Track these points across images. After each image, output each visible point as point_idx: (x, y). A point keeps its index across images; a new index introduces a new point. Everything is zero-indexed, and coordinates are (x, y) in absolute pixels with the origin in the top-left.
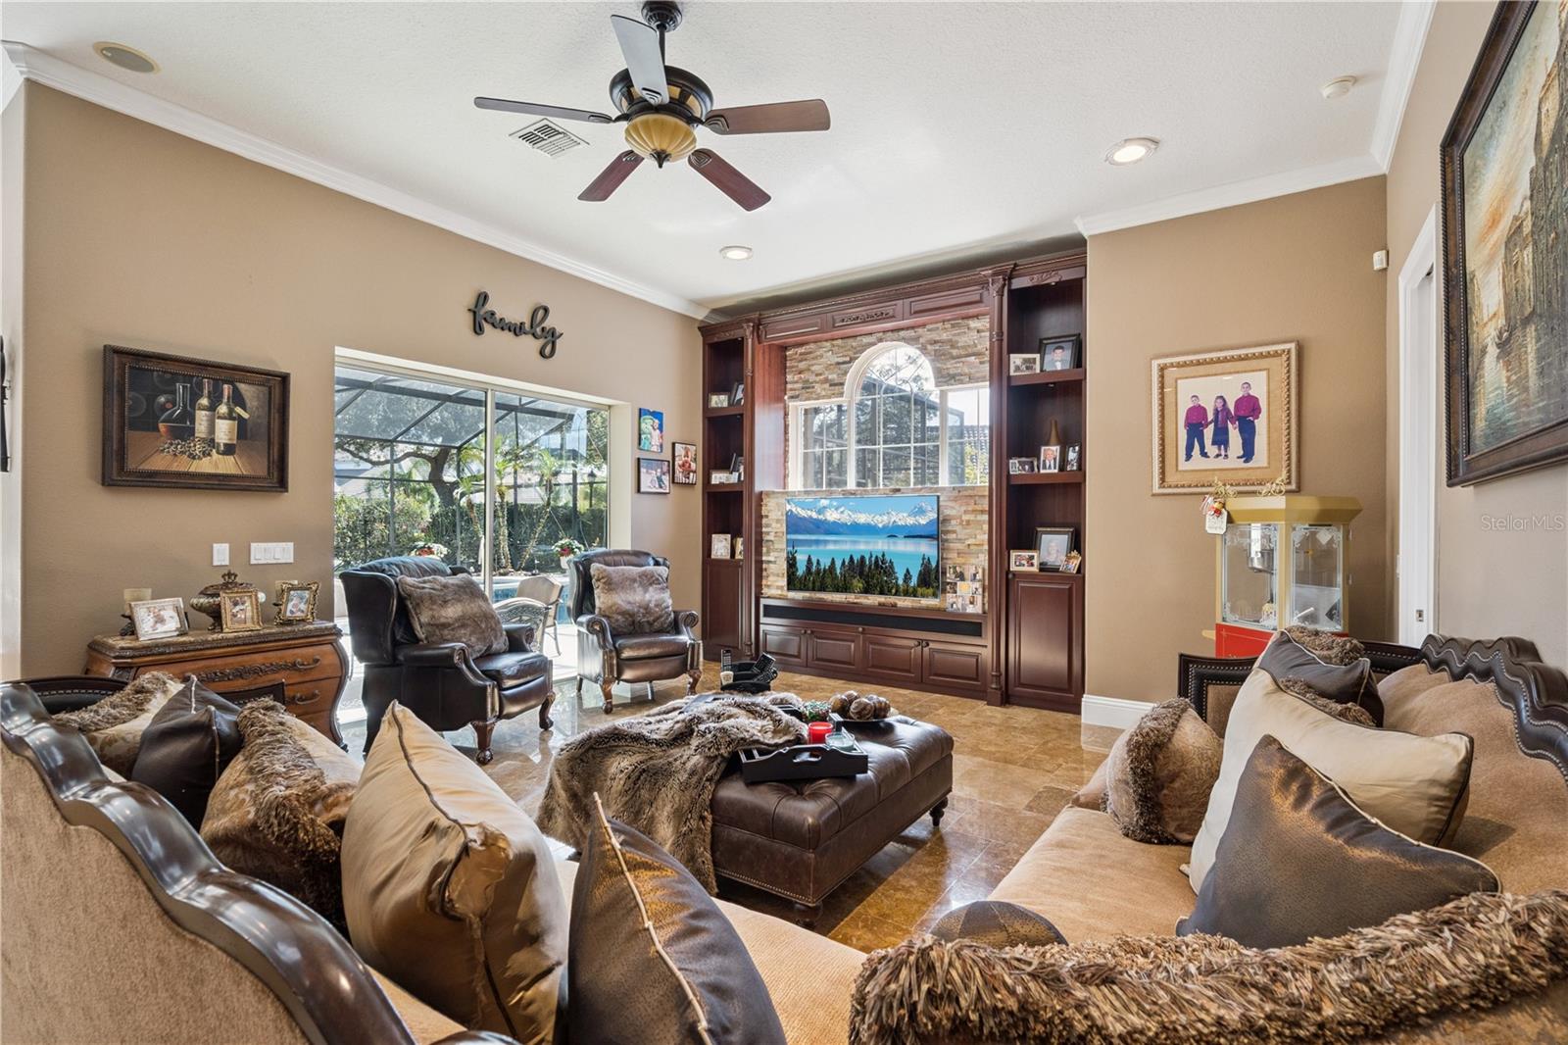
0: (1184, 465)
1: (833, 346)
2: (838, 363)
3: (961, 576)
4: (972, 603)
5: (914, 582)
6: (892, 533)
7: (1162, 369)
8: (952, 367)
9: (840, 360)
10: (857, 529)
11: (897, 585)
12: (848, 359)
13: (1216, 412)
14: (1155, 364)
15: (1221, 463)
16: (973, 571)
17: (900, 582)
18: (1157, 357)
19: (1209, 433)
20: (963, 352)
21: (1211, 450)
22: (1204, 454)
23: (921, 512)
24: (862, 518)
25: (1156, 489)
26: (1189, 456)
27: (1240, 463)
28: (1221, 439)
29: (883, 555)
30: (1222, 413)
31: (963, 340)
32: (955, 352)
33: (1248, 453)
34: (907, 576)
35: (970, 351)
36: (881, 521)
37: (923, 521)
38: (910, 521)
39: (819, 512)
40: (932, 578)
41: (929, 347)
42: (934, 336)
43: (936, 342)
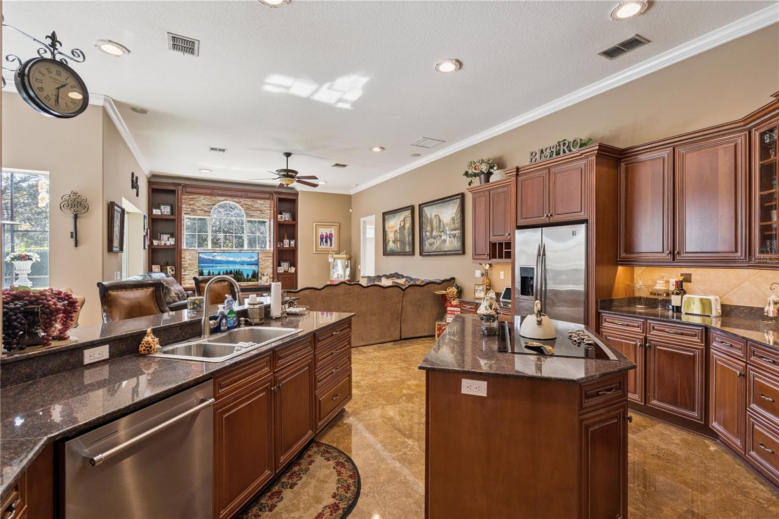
0: (320, 247)
1: (205, 198)
2: (208, 205)
3: (263, 275)
4: (267, 282)
5: (250, 277)
6: (242, 263)
7: (316, 225)
8: (251, 213)
9: (209, 203)
10: (228, 262)
11: (244, 279)
12: (212, 204)
13: (326, 236)
14: (315, 224)
15: (326, 247)
16: (267, 273)
17: (245, 277)
18: (315, 222)
19: (324, 240)
20: (255, 209)
21: (325, 244)
22: (323, 245)
23: (253, 257)
24: (231, 259)
25: (315, 252)
26: (321, 245)
27: (330, 247)
28: (326, 242)
29: (239, 270)
30: (327, 236)
31: (255, 206)
32: (253, 209)
33: (331, 245)
34: (248, 275)
35: (257, 209)
36: (238, 260)
37: (253, 260)
38: (249, 260)
39: (213, 257)
40: (255, 276)
41: (244, 206)
42: (246, 203)
43: (246, 205)
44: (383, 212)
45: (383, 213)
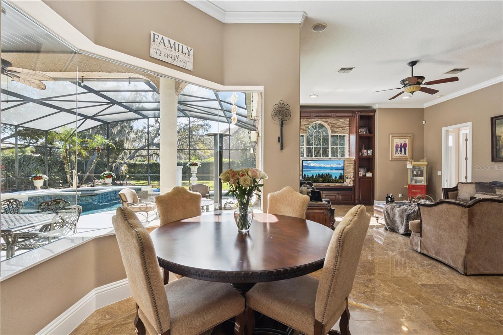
0: (395, 155)
1: (303, 120)
2: (305, 125)
3: (347, 178)
4: (350, 184)
5: (338, 178)
6: (331, 169)
7: (392, 136)
8: (335, 129)
9: (306, 124)
10: (320, 168)
11: (333, 180)
12: (308, 124)
13: (400, 146)
14: (391, 136)
15: (401, 155)
16: (350, 177)
17: (334, 179)
18: (391, 134)
19: (399, 149)
20: (338, 126)
21: (399, 152)
22: (398, 153)
23: (340, 164)
24: (322, 165)
25: (390, 159)
26: (396, 154)
27: (404, 155)
28: (401, 151)
29: (329, 173)
30: (401, 146)
31: (338, 124)
32: (336, 126)
33: (405, 154)
34: (336, 177)
35: (340, 126)
36: (328, 166)
37: (340, 166)
38: (337, 166)
40: (342, 177)
41: (330, 124)
42: (331, 122)
43: (331, 123)
44: (493, 116)
45: (492, 119)
